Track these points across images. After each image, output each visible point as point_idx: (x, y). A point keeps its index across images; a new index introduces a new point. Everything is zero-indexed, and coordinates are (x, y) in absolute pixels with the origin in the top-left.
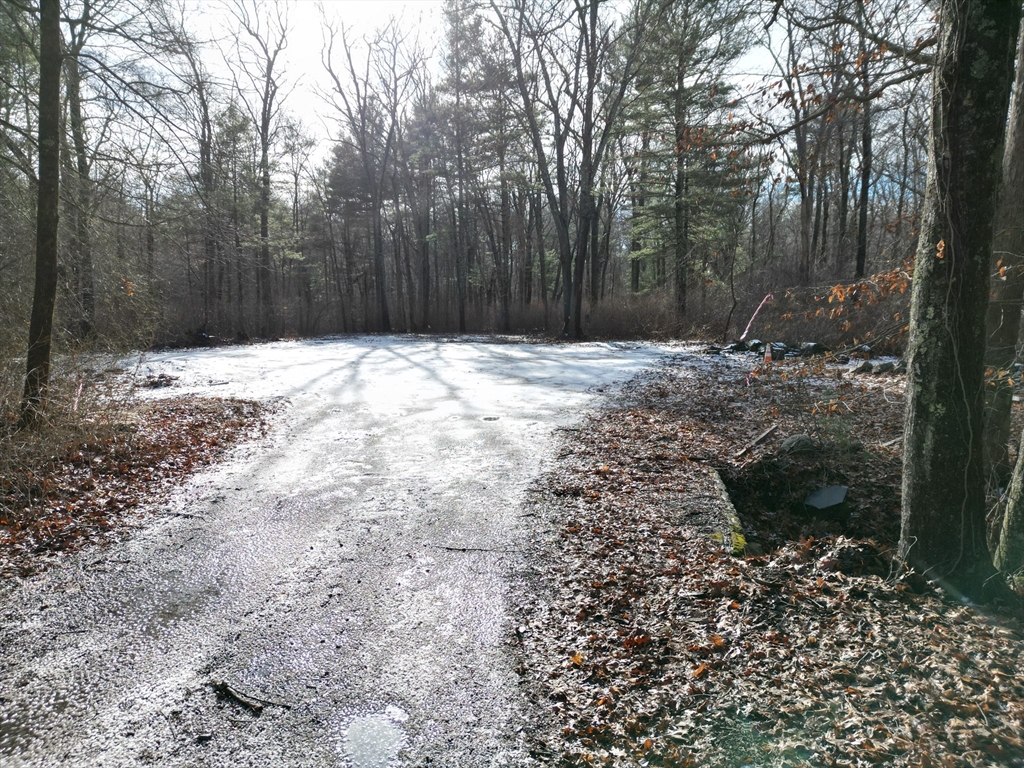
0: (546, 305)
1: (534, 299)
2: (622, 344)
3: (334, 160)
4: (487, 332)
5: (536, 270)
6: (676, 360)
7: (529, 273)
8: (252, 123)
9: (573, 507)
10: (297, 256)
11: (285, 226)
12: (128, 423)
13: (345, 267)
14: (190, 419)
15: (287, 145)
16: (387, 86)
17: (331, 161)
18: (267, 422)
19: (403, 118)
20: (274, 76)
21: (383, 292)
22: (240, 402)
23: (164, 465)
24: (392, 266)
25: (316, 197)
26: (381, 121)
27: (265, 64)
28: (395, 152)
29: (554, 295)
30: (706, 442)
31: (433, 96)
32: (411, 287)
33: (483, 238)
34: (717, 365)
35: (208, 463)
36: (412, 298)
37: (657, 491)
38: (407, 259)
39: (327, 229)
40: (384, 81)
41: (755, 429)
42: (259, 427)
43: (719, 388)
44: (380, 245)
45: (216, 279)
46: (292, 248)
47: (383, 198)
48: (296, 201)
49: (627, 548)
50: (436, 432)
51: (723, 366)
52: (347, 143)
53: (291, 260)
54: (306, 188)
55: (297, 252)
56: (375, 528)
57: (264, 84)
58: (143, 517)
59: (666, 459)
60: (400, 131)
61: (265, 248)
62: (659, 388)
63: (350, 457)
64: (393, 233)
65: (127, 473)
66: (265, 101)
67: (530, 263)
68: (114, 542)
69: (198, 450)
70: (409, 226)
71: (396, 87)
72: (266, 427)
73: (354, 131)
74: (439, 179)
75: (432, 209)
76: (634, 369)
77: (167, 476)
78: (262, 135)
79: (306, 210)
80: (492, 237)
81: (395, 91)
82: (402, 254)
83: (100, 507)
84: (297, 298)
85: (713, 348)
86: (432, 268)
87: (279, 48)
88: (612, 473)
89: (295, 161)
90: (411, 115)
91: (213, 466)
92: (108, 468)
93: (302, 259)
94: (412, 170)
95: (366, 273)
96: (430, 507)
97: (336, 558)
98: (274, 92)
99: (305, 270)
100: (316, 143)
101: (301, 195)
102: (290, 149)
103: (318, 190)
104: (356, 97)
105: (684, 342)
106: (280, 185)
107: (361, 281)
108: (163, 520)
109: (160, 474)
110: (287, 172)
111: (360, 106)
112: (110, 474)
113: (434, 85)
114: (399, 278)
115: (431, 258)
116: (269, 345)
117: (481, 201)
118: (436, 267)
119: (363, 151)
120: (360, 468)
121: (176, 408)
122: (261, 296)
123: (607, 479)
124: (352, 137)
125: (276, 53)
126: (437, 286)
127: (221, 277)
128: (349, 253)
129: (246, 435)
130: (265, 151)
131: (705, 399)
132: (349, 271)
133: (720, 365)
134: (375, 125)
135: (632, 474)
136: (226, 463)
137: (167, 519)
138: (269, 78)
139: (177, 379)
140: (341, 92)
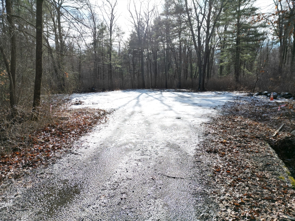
0: (192, 80)
1: (188, 78)
2: (218, 92)
3: (130, 38)
4: (174, 88)
5: (189, 70)
6: (238, 98)
7: (187, 70)
8: (107, 28)
9: (215, 158)
10: (119, 66)
11: (116, 58)
12: (66, 117)
13: (133, 69)
14: (85, 116)
15: (117, 34)
16: (146, 15)
17: (129, 38)
18: (107, 117)
19: (150, 25)
20: (113, 13)
21: (143, 76)
22: (100, 110)
23: (73, 132)
24: (146, 69)
25: (125, 49)
26: (144, 26)
27: (111, 10)
28: (148, 35)
29: (195, 77)
30: (259, 130)
31: (159, 17)
32: (151, 75)
33: (173, 60)
34: (253, 100)
35: (87, 132)
36: (152, 78)
37: (248, 152)
38: (150, 67)
39: (128, 58)
40: (145, 13)
41: (276, 125)
42: (105, 119)
43: (256, 108)
44: (143, 63)
45: (97, 73)
46: (118, 64)
47: (144, 49)
48: (119, 51)
49: (243, 182)
50: (160, 123)
51: (255, 100)
52: (134, 33)
53: (118, 68)
54: (122, 46)
55: (119, 65)
56: (140, 163)
57: (111, 16)
58: (62, 153)
59: (247, 137)
60: (149, 28)
61: (111, 64)
62: (235, 108)
63: (132, 131)
64: (147, 59)
65: (61, 135)
66: (111, 21)
67: (187, 67)
68: (50, 164)
69: (85, 127)
70: (151, 57)
71: (148, 15)
72: (107, 119)
73: (136, 29)
74: (161, 43)
75: (158, 52)
76: (225, 101)
77: (73, 137)
78: (110, 31)
79: (122, 53)
80: (176, 60)
81: (148, 16)
82: (149, 65)
83: (49, 149)
84: (119, 78)
85: (250, 94)
86: (158, 69)
87: (115, 5)
88: (227, 143)
89: (119, 38)
90: (153, 24)
91: (88, 133)
92: (56, 133)
93: (121, 67)
94: (153, 40)
95: (139, 71)
96: (160, 155)
97: (125, 178)
98: (113, 18)
99: (121, 70)
100: (125, 33)
101: (121, 48)
102: (118, 35)
103: (126, 47)
104: (137, 19)
105: (239, 92)
106: (115, 45)
107: (137, 74)
108: (68, 155)
109: (71, 136)
110: (117, 42)
111: (138, 21)
112: (56, 135)
113: (160, 13)
114: (148, 73)
115: (157, 66)
116: (111, 92)
117: (173, 49)
118: (159, 69)
119: (139, 35)
120: (135, 136)
121: (81, 112)
122: (110, 78)
123: (226, 145)
124: (136, 31)
125: (114, 6)
126: (159, 75)
127: (99, 72)
128: (134, 65)
129: (100, 122)
130: (111, 36)
131: (253, 113)
132: (134, 71)
133: (254, 100)
134: (142, 27)
135: (235, 144)
136: (93, 132)
137: (69, 155)
138: (112, 14)
139: (84, 102)
140: (132, 17)
